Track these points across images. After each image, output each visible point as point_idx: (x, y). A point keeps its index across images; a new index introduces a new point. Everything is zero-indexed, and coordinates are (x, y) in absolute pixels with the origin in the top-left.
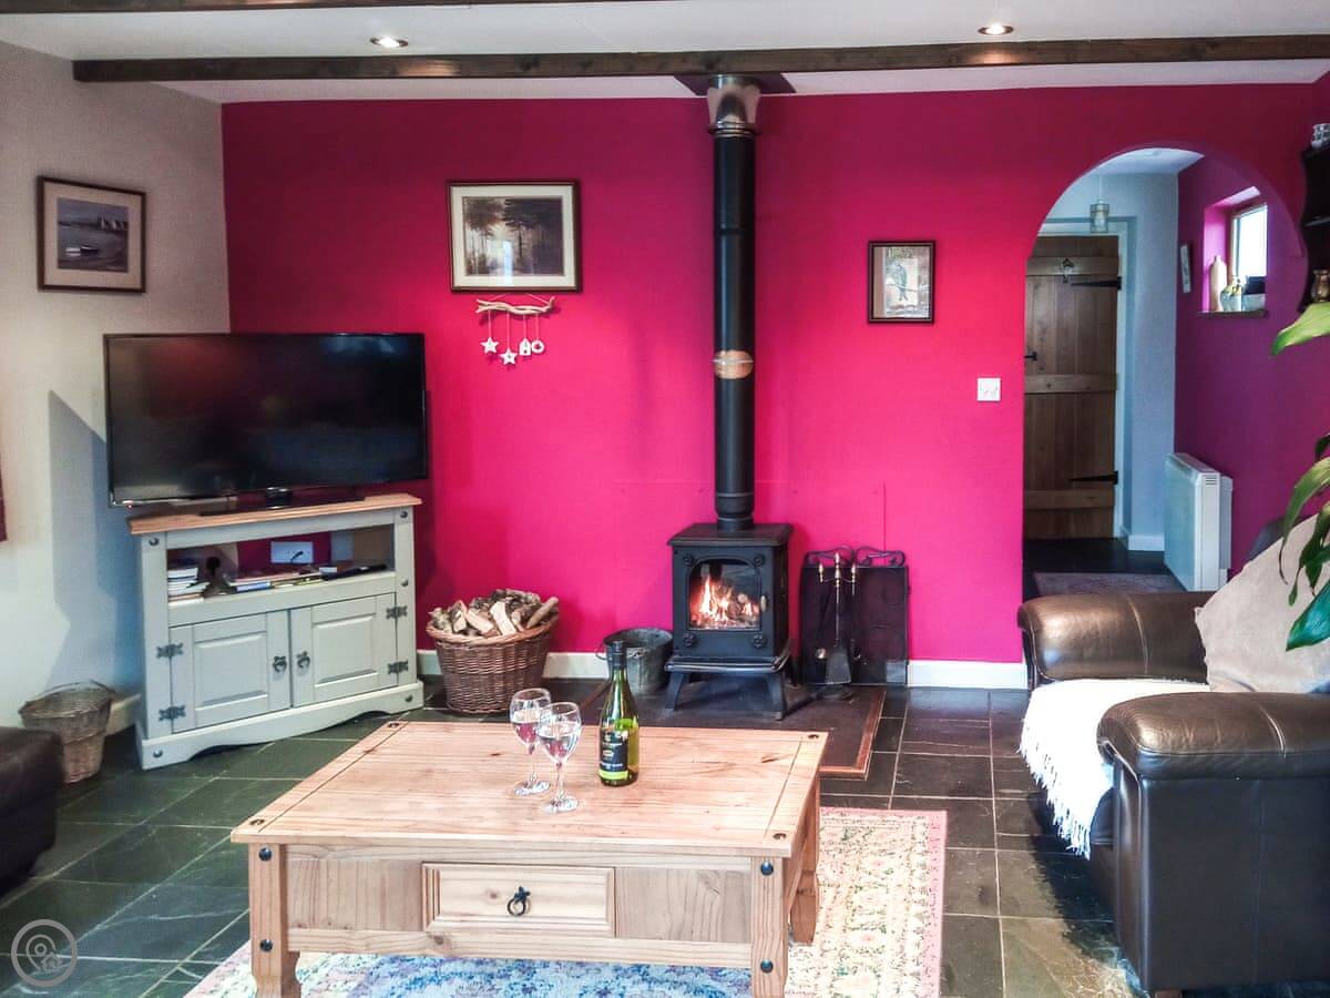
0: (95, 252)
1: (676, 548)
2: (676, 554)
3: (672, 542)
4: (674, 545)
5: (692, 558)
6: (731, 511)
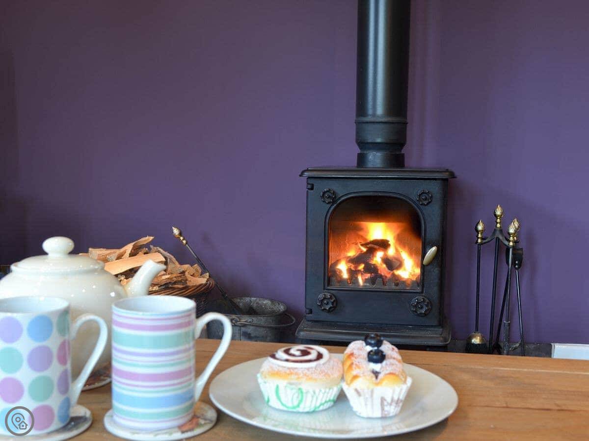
1: (311, 181)
2: (312, 189)
3: (306, 174)
4: (309, 178)
5: (334, 193)
6: (379, 140)
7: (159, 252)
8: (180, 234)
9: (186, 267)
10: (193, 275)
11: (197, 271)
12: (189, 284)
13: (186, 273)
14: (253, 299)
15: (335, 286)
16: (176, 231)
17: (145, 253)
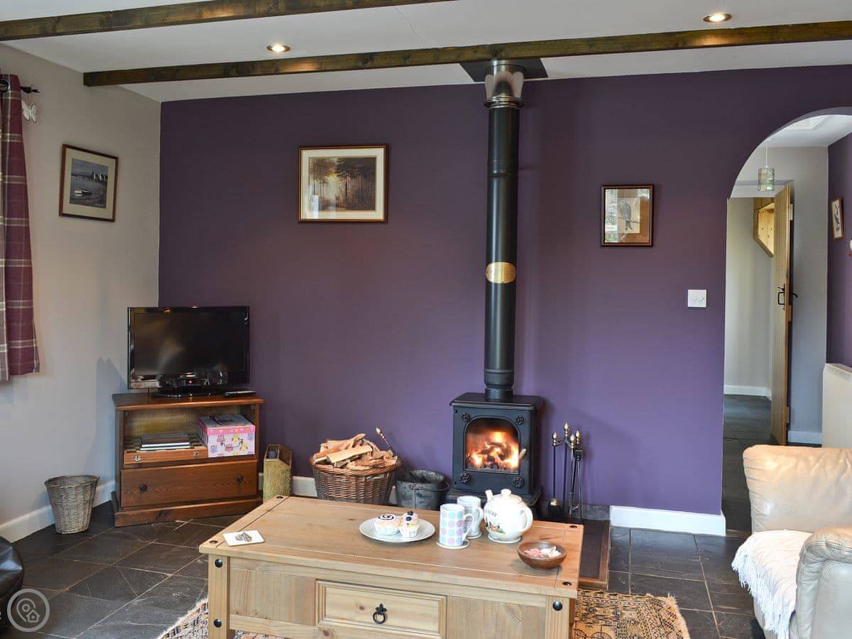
0: (90, 194)
1: (456, 408)
2: (456, 412)
3: (453, 404)
4: (454, 406)
5: (469, 416)
6: (497, 383)
7: (369, 444)
8: (381, 432)
9: (384, 452)
10: (388, 458)
11: (390, 455)
12: (386, 465)
13: (384, 458)
14: (424, 471)
15: (469, 469)
16: (378, 431)
17: (361, 445)
